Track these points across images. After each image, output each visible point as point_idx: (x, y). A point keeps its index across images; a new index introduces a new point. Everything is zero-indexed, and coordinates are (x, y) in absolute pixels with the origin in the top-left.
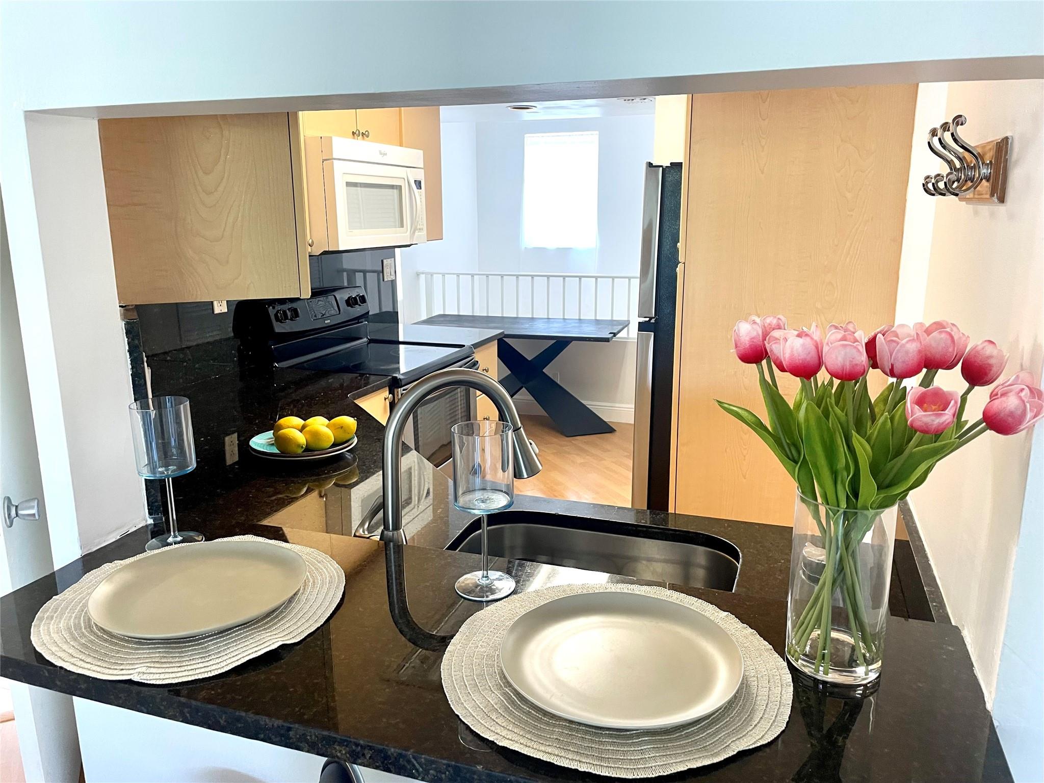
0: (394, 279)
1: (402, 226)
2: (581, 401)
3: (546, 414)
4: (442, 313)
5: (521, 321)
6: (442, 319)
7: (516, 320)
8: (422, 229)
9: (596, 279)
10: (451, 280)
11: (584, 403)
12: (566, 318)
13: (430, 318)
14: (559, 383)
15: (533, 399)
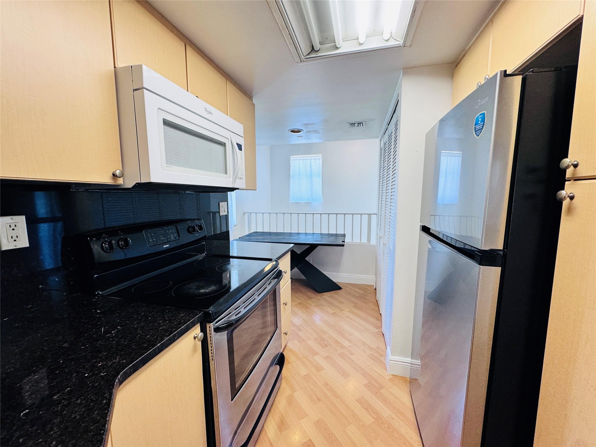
0: (227, 214)
1: (226, 173)
2: (323, 272)
3: (305, 278)
4: (255, 231)
5: (294, 235)
6: (255, 234)
7: (291, 234)
8: (242, 178)
9: (329, 215)
10: (260, 216)
11: (324, 273)
12: (314, 233)
13: (250, 234)
14: (311, 263)
15: (299, 271)
